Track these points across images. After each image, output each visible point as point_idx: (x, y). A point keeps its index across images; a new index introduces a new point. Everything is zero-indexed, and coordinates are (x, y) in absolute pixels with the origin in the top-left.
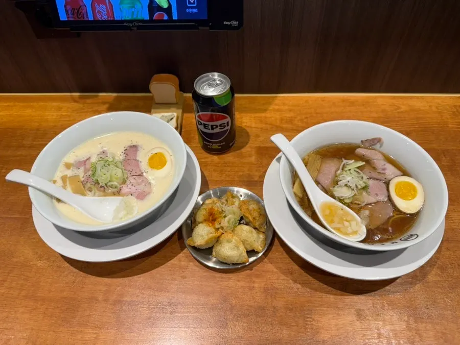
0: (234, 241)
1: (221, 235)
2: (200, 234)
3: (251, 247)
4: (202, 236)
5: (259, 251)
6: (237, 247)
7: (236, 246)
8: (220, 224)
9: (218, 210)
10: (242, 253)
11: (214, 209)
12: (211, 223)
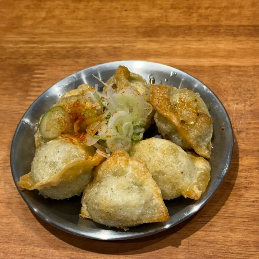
0: (130, 170)
1: (101, 163)
2: (48, 159)
3: (173, 187)
4: (53, 165)
5: (193, 197)
6: (140, 185)
7: (136, 184)
8: (97, 133)
9: (93, 108)
10: (151, 200)
11: (83, 106)
12: (78, 137)
